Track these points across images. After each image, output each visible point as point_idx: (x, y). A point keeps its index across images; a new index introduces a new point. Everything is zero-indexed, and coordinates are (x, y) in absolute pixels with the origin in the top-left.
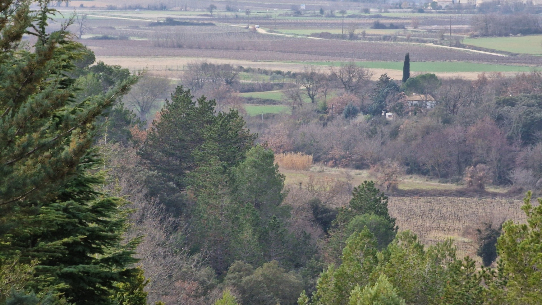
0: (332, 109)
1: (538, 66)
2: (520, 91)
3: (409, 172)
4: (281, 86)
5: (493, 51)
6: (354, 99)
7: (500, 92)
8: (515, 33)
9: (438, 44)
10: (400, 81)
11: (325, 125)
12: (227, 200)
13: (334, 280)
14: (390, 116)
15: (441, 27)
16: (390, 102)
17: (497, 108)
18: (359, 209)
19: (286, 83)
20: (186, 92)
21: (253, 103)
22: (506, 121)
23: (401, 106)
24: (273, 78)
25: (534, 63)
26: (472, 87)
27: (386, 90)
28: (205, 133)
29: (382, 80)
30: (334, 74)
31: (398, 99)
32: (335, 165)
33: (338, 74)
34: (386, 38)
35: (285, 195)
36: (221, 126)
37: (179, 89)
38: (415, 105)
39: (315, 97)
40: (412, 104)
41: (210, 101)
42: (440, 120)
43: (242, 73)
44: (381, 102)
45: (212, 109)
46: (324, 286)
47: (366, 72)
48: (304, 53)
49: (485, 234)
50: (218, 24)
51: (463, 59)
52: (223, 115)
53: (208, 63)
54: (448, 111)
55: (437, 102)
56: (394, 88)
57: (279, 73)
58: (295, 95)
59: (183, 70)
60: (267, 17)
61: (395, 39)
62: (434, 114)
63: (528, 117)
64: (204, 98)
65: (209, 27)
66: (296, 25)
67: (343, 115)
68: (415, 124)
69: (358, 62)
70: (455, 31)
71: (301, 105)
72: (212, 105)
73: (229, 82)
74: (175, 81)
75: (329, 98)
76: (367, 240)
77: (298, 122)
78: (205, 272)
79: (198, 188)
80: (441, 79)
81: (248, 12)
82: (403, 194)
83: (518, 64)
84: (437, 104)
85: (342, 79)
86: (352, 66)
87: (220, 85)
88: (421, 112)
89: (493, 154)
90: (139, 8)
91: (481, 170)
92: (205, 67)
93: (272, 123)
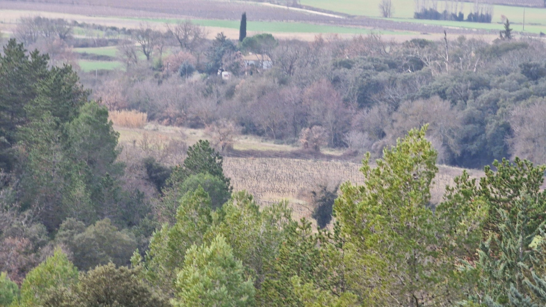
0: (168, 67)
1: (374, 28)
2: (357, 54)
3: (245, 133)
4: (115, 42)
5: (330, 12)
6: (189, 57)
7: (337, 54)
9: (275, 4)
10: (237, 40)
11: (160, 83)
12: (59, 157)
13: (168, 239)
14: (225, 76)
16: (226, 61)
17: (334, 69)
18: (194, 168)
19: (121, 40)
20: (19, 45)
21: (87, 58)
22: (342, 84)
23: (237, 65)
24: (108, 34)
25: (371, 26)
26: (309, 48)
27: (222, 49)
28: (38, 88)
29: (218, 39)
30: (170, 32)
31: (235, 58)
32: (170, 123)
33: (174, 31)
35: (118, 153)
36: (55, 80)
37: (12, 42)
38: (252, 65)
39: (150, 54)
40: (248, 64)
41: (43, 55)
42: (276, 80)
43: (76, 28)
44: (217, 61)
45: (45, 63)
46: (157, 246)
47: (202, 31)
48: (139, 9)
49: (320, 196)
51: (299, 20)
52: (56, 69)
53: (42, 17)
54: (285, 72)
55: (273, 62)
56: (231, 47)
57: (114, 29)
58: (130, 51)
59: (16, 24)
62: (270, 74)
63: (365, 80)
64: (37, 52)
67: (178, 73)
68: (251, 84)
69: (194, 20)
71: (136, 62)
72: (45, 59)
73: (61, 36)
74: (8, 34)
75: (164, 55)
76: (201, 199)
77: (133, 79)
78: (36, 228)
79: (30, 143)
80: (278, 40)
82: (238, 154)
83: (355, 26)
84: (273, 64)
85: (178, 37)
86: (188, 23)
87: (53, 39)
88: (257, 72)
89: (330, 117)
91: (317, 132)
92: (39, 21)
93: (106, 80)
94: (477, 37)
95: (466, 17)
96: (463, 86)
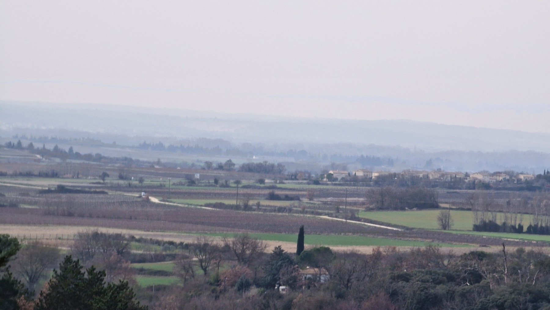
0: (225, 282)
1: (433, 241)
2: (415, 266)
4: (173, 257)
5: (389, 225)
6: (247, 271)
7: (395, 267)
8: (411, 208)
9: (333, 217)
10: (294, 253)
11: (217, 297)
14: (283, 290)
15: (336, 199)
16: (283, 275)
17: (391, 283)
19: (179, 255)
20: (74, 262)
21: (144, 274)
22: (400, 298)
23: (295, 279)
24: (165, 249)
25: (430, 238)
26: (367, 261)
27: (280, 263)
28: (94, 305)
29: (275, 253)
30: (227, 246)
31: (292, 272)
33: (231, 246)
34: (281, 210)
36: (111, 298)
37: (68, 259)
38: (309, 278)
39: (207, 269)
40: (305, 278)
41: (100, 272)
42: (334, 294)
43: (133, 243)
44: (275, 275)
45: (102, 280)
47: (259, 244)
48: (197, 223)
50: (110, 193)
51: (357, 233)
52: (112, 286)
53: (99, 232)
54: (342, 286)
55: (331, 276)
56: (288, 261)
57: (171, 243)
58: (187, 266)
59: (74, 240)
60: (161, 186)
61: (290, 210)
62: (328, 288)
63: (423, 293)
64: (93, 269)
65: (101, 196)
66: (190, 195)
67: (236, 288)
68: (308, 298)
69: (251, 234)
70: (351, 204)
71: (193, 276)
72: (101, 276)
73: (119, 252)
74: (65, 250)
75: (221, 270)
77: (190, 294)
80: (335, 253)
81: (141, 180)
83: (414, 239)
84: (331, 277)
85: (235, 251)
86: (245, 237)
87: (111, 255)
88: (315, 286)
90: (29, 175)
92: (96, 236)
93: (163, 295)
94: (536, 249)
95: (525, 229)
96: (522, 299)
